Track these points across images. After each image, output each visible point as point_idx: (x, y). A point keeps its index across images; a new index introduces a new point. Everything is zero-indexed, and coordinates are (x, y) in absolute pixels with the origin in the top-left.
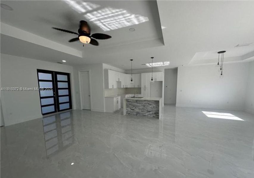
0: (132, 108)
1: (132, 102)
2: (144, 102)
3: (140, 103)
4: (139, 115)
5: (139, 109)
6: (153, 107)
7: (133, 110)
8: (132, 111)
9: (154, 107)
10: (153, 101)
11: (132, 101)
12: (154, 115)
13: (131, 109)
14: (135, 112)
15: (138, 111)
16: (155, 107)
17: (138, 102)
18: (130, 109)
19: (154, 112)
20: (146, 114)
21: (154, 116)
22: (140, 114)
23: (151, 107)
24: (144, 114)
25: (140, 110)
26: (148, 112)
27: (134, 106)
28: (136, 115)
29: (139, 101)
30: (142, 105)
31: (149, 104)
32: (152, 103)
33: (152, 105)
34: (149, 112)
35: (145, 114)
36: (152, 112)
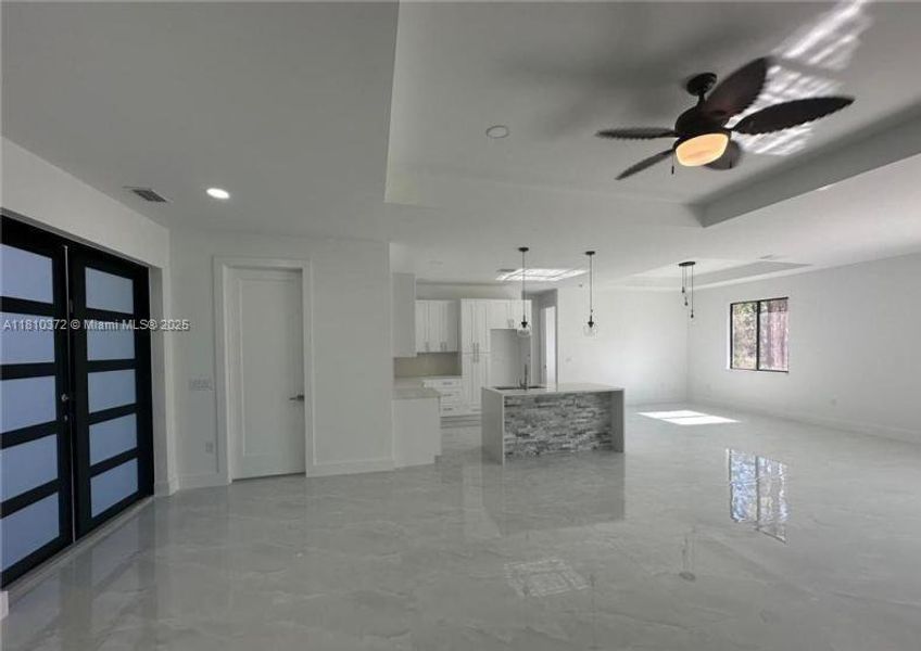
0: (520, 431)
1: (519, 406)
2: (565, 402)
3: (550, 406)
4: (546, 451)
5: (548, 429)
6: (590, 415)
7: (525, 435)
8: (520, 440)
9: (595, 413)
10: (591, 393)
11: (519, 402)
12: (596, 443)
13: (518, 435)
14: (531, 444)
15: (542, 437)
16: (597, 416)
17: (542, 404)
18: (514, 436)
19: (596, 432)
20: (571, 446)
21: (595, 448)
22: (550, 447)
23: (585, 414)
24: (564, 446)
25: (552, 433)
26: (576, 434)
27: (527, 420)
28: (538, 453)
29: (548, 401)
30: (556, 414)
31: (579, 407)
32: (588, 401)
33: (588, 409)
34: (580, 433)
35: (567, 445)
36: (588, 433)
